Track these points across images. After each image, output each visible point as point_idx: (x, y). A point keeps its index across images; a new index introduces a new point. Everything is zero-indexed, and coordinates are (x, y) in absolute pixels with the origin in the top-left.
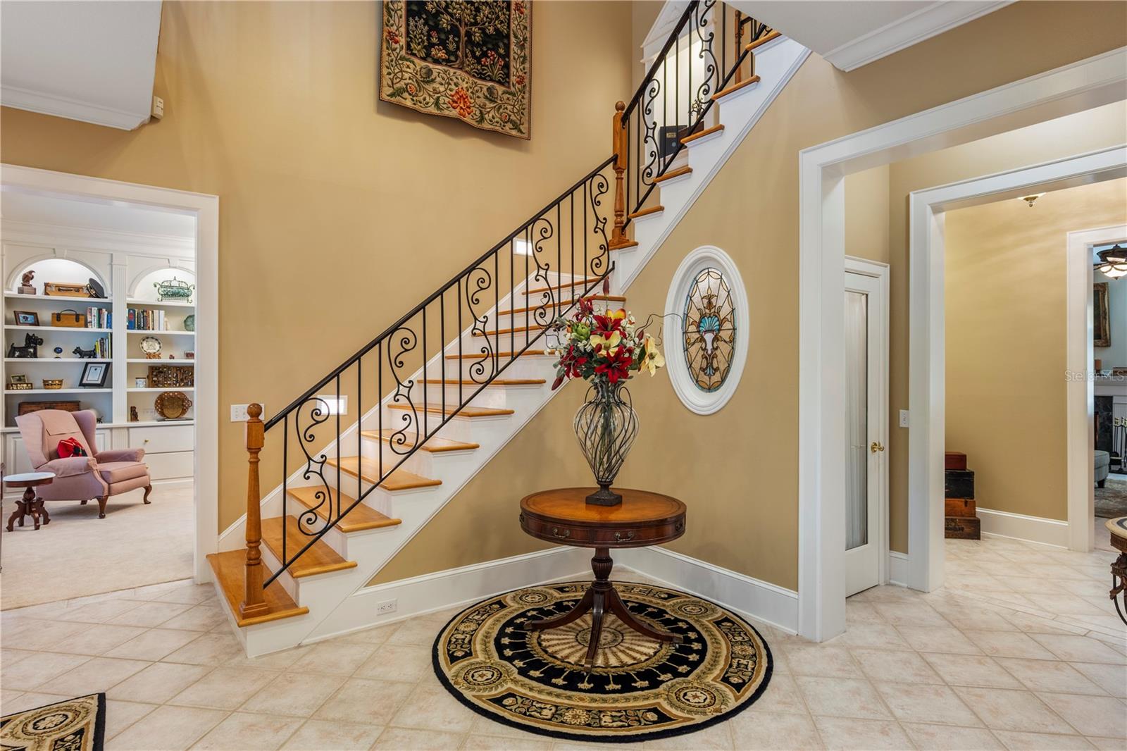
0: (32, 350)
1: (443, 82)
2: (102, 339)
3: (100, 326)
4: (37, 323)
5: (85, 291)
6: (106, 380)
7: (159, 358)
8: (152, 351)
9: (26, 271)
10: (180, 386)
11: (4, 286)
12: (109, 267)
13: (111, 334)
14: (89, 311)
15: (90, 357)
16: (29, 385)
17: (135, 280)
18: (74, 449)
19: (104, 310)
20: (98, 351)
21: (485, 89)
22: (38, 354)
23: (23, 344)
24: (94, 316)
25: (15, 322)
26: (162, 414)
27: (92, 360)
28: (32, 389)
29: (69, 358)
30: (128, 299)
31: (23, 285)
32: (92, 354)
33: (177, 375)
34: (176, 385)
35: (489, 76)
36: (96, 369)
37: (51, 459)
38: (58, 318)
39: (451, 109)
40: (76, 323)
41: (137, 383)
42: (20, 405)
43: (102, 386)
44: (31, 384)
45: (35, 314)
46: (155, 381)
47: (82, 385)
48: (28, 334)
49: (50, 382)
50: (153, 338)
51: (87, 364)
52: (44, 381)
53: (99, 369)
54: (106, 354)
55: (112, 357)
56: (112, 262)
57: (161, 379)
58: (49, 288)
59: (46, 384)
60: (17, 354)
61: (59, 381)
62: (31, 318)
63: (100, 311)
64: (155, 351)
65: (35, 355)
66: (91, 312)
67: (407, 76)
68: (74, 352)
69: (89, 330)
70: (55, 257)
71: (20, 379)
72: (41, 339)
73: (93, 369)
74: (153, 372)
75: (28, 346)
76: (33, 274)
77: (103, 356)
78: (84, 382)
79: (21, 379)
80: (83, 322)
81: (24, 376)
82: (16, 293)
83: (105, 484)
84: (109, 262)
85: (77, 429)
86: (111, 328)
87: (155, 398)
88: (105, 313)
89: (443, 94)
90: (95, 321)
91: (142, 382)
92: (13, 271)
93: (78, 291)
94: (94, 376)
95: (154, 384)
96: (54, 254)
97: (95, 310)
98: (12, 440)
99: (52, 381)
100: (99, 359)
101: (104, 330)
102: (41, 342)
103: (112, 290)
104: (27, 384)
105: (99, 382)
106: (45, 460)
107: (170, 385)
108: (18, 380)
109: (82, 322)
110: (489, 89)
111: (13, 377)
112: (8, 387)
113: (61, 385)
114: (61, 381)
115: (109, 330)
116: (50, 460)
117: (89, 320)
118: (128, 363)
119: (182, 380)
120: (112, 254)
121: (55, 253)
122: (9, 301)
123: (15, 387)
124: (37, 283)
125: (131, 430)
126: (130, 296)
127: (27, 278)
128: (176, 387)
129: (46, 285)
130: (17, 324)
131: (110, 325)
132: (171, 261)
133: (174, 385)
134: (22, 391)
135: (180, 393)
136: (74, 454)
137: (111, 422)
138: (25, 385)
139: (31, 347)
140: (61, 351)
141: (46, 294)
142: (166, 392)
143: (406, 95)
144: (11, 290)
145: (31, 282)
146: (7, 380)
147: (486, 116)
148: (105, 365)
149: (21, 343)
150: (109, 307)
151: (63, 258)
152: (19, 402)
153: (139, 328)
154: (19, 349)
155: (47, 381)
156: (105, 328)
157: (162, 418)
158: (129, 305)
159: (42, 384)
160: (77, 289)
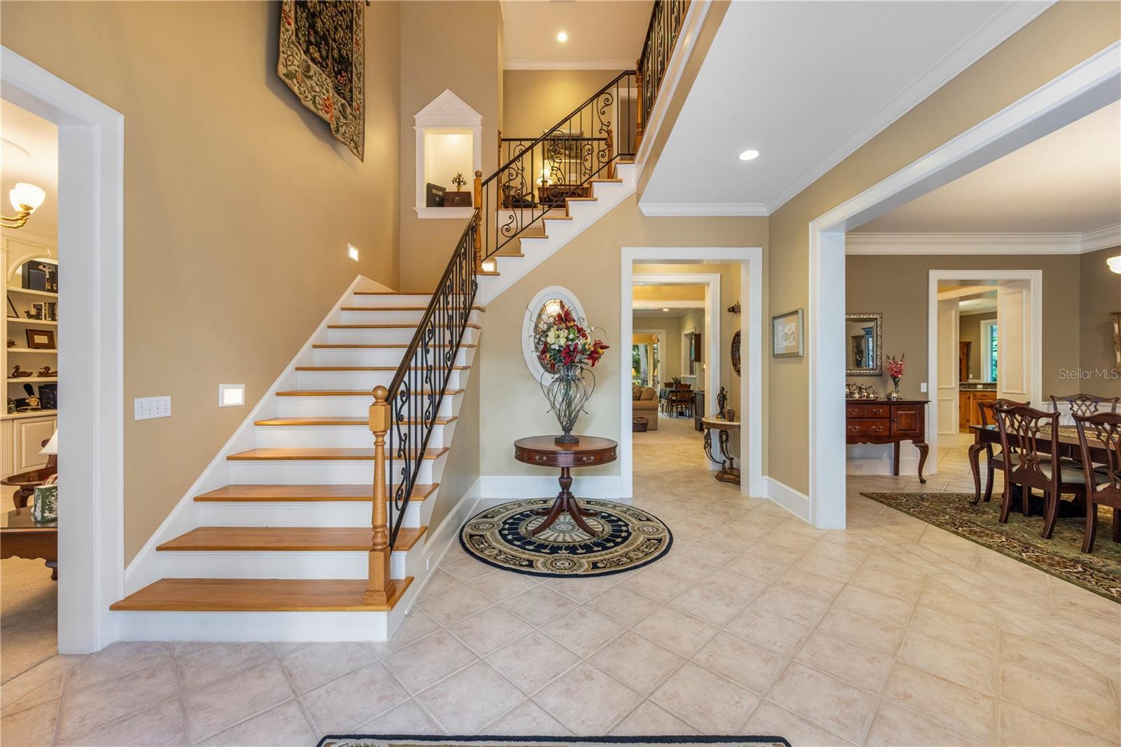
1: (319, 83)
21: (339, 104)
35: (342, 93)
39: (324, 111)
67: (296, 63)
89: (318, 94)
110: (342, 105)
143: (295, 80)
147: (340, 128)
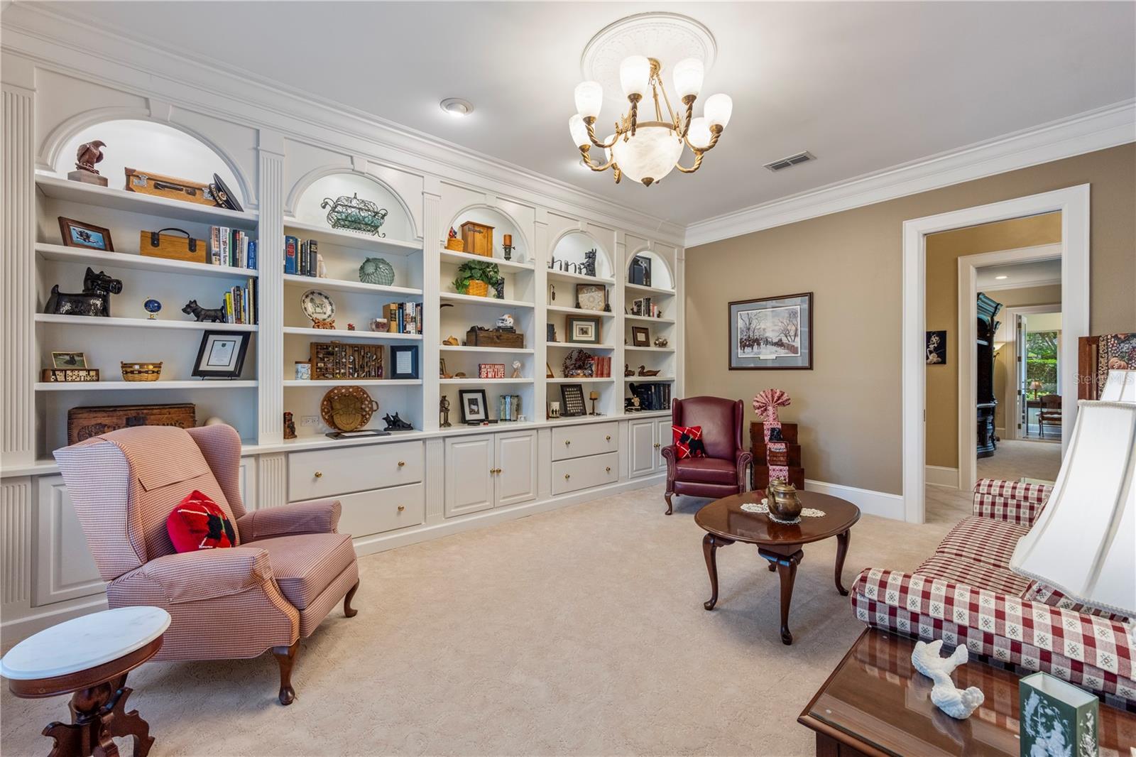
0: (99, 302)
2: (238, 288)
3: (235, 263)
4: (109, 247)
5: (207, 195)
6: (246, 363)
7: (332, 327)
8: (321, 317)
9: (85, 137)
10: (359, 377)
11: (35, 157)
12: (252, 154)
13: (255, 280)
14: (214, 232)
15: (214, 321)
16: (92, 373)
17: (299, 184)
18: (209, 523)
19: (242, 234)
20: (231, 310)
22: (112, 310)
23: (79, 289)
24: (225, 242)
25: (62, 241)
26: (331, 422)
27: (218, 326)
28: (98, 380)
29: (173, 321)
30: (286, 218)
31: (79, 167)
32: (220, 315)
33: (354, 360)
34: (353, 375)
36: (224, 345)
37: (150, 555)
38: (153, 241)
40: (190, 254)
41: (297, 372)
42: (72, 415)
43: (239, 375)
44: (97, 371)
45: (105, 233)
46: (321, 368)
47: (198, 373)
48: (89, 270)
49: (137, 367)
50: (320, 294)
51: (208, 333)
52: (124, 366)
53: (229, 345)
54: (245, 316)
55: (256, 322)
56: (258, 144)
57: (330, 366)
58: (135, 181)
59: (128, 371)
60: (67, 307)
61: (156, 366)
62: (95, 237)
63: (234, 234)
64: (325, 317)
65: (105, 312)
66: (218, 236)
68: (184, 310)
69: (215, 267)
70: (149, 117)
71: (72, 361)
72: (119, 282)
73: (218, 345)
74: (318, 352)
75: (89, 293)
76: (101, 149)
77: (239, 320)
78: (203, 367)
79: (74, 361)
80: (204, 254)
81: (81, 355)
82: (66, 178)
83: (293, 613)
84: (252, 144)
85: (202, 467)
86: (255, 267)
87: (320, 397)
88: (244, 239)
90: (226, 252)
91: (305, 369)
92: (54, 130)
93: (194, 194)
94: (222, 356)
95: (319, 374)
96: (146, 110)
97: (225, 232)
98: (53, 491)
99: (142, 365)
100: (231, 326)
101: (243, 270)
102: (117, 287)
103: (257, 198)
104: (89, 371)
105: (231, 368)
106: (137, 561)
107: (344, 376)
108: (67, 362)
109: (201, 252)
111: (56, 356)
112: (44, 377)
113: (158, 372)
114: (159, 366)
115: (251, 272)
116: (149, 560)
117: (214, 250)
118: (285, 334)
119: (362, 367)
120: (258, 131)
121: (148, 107)
122: (47, 196)
123: (60, 376)
124: (111, 168)
125: (291, 456)
126: (290, 213)
127: (89, 156)
128: (353, 378)
129: (130, 173)
130: (66, 244)
131: (253, 262)
132: (355, 160)
133: (351, 376)
134: (77, 385)
135: (357, 388)
136: (210, 536)
137: (256, 443)
138: (83, 373)
139: (99, 296)
140: (159, 307)
141: (128, 188)
142: (336, 388)
144: (51, 169)
145: (97, 166)
146: (43, 362)
148: (241, 337)
149: (74, 284)
150: (252, 227)
151: (164, 122)
152: (72, 406)
153: (303, 273)
154: (73, 298)
155: (131, 365)
156: (245, 268)
157: (333, 431)
158: (286, 228)
159: (119, 372)
160: (192, 191)
